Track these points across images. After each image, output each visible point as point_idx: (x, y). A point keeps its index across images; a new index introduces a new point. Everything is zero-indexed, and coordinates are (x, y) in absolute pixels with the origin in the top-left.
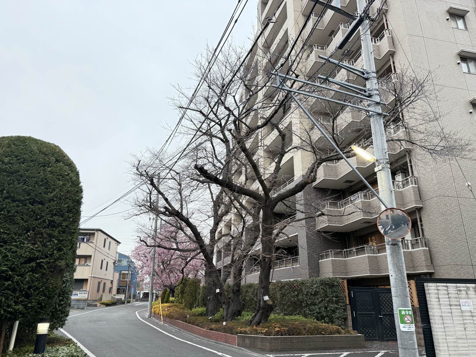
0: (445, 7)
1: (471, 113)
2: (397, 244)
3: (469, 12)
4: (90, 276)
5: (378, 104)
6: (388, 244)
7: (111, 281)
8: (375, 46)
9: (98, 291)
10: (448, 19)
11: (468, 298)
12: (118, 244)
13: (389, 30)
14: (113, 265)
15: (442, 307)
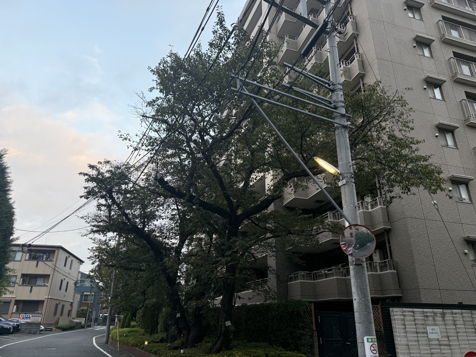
0: (412, 34)
1: (437, 136)
2: (361, 265)
3: (434, 41)
4: (47, 297)
5: (343, 116)
6: (352, 265)
7: (70, 303)
8: (346, 68)
9: (55, 314)
10: (415, 47)
11: (436, 325)
12: (81, 263)
13: (359, 54)
14: (74, 286)
15: (408, 335)
